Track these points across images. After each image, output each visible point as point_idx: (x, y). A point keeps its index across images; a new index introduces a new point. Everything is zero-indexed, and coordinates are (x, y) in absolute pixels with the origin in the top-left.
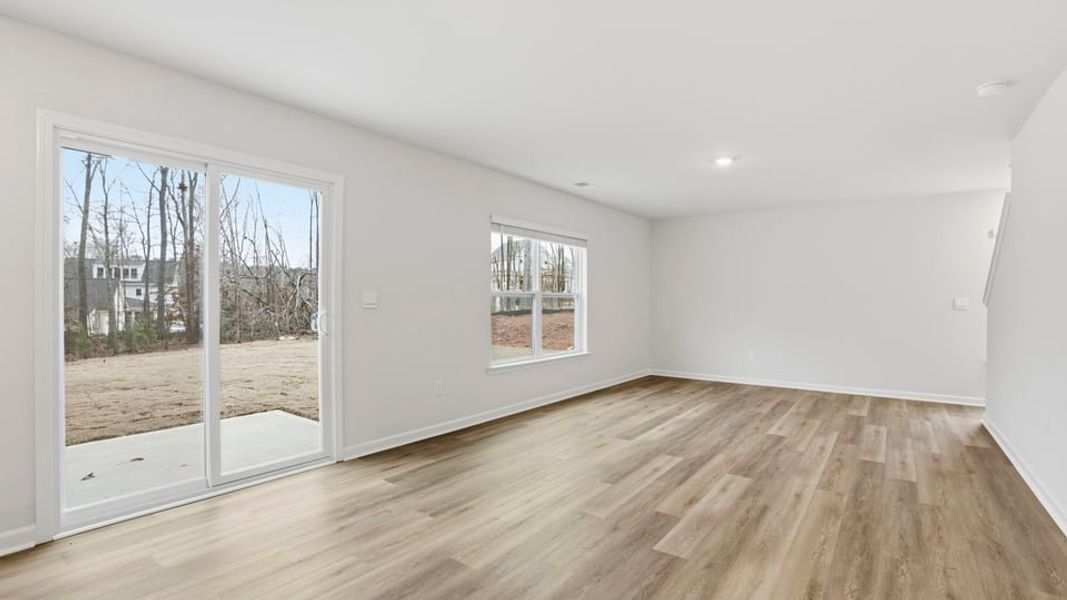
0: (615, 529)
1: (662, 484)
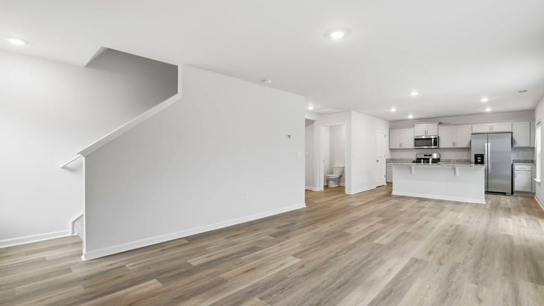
0: (396, 221)
1: (384, 231)
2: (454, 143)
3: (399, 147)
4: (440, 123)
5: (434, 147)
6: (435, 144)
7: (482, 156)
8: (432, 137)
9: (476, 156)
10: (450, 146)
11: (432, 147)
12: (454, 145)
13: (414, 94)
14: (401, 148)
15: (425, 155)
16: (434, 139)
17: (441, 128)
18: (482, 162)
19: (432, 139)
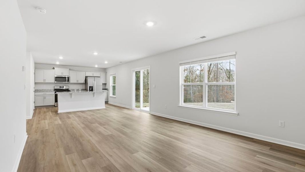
2: (78, 81)
3: (43, 82)
4: (70, 69)
5: (67, 82)
6: (68, 81)
7: (92, 87)
8: (66, 76)
9: (90, 87)
10: (76, 82)
11: (66, 82)
12: (78, 82)
13: (96, 54)
14: (44, 82)
15: (60, 87)
16: (68, 77)
17: (71, 71)
18: (92, 90)
19: (66, 77)
